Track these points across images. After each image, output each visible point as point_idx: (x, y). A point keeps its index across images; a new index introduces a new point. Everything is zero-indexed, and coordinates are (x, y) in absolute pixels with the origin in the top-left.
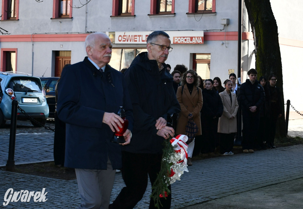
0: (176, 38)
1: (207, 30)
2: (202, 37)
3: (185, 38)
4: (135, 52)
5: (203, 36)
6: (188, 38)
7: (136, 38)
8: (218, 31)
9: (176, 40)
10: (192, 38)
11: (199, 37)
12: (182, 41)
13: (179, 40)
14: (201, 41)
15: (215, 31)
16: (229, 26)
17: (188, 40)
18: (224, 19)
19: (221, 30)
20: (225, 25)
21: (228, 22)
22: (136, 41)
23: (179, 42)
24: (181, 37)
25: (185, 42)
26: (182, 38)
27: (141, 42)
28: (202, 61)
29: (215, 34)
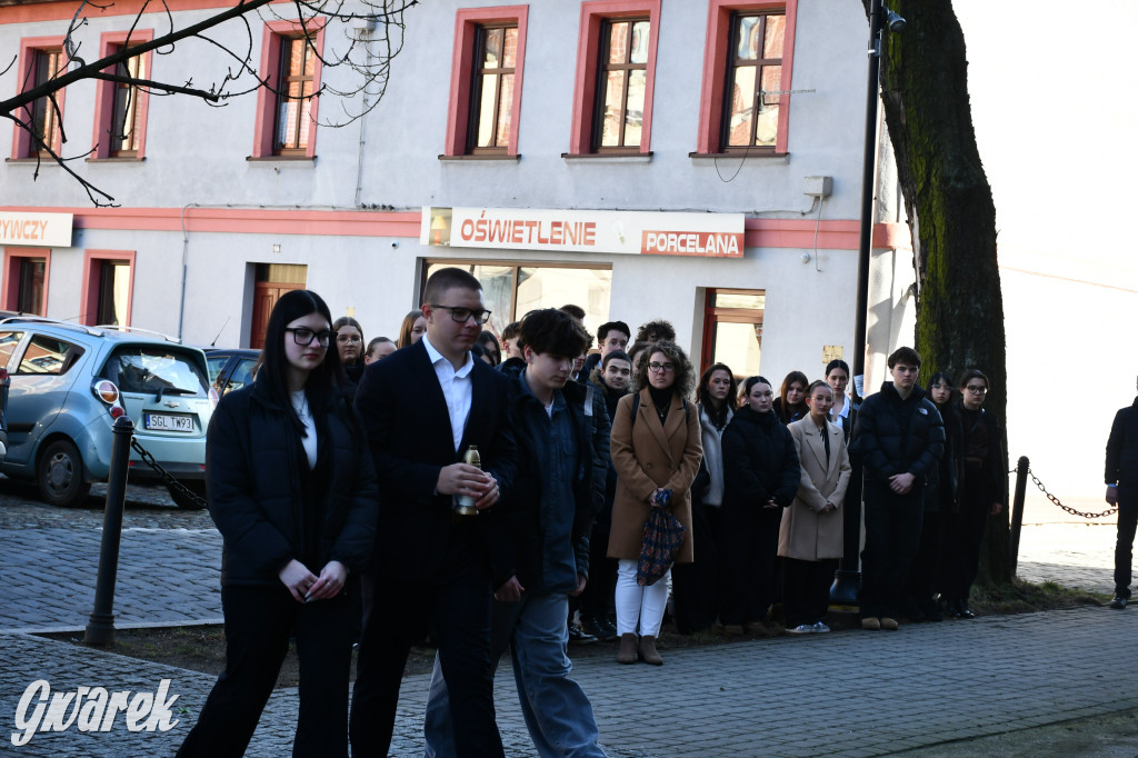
1: (757, 213)
2: (737, 235)
3: (683, 237)
4: (513, 276)
5: (742, 231)
6: (693, 237)
7: (521, 232)
8: (794, 217)
9: (652, 240)
10: (704, 238)
11: (730, 235)
12: (673, 244)
13: (662, 242)
14: (736, 249)
15: (783, 216)
16: (832, 201)
17: (693, 243)
18: (816, 178)
19: (803, 214)
20: (817, 198)
21: (829, 190)
22: (520, 240)
23: (661, 249)
24: (667, 233)
25: (682, 250)
26: (671, 236)
27: (535, 245)
28: (737, 314)
29: (783, 226)
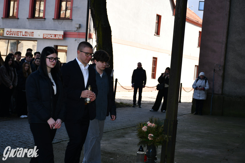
0: (45, 35)
1: (66, 31)
2: (62, 35)
3: (51, 35)
4: (17, 43)
5: (63, 34)
6: (53, 35)
7: (19, 33)
8: (73, 32)
9: (45, 36)
10: (55, 35)
11: (60, 35)
12: (49, 36)
13: (47, 36)
14: (62, 38)
15: (71, 31)
16: (80, 29)
17: (53, 36)
18: (77, 24)
19: (75, 31)
20: (78, 28)
21: (80, 26)
22: (18, 35)
23: (47, 37)
24: (48, 34)
25: (51, 38)
26: (49, 35)
27: (21, 36)
28: (62, 51)
29: (71, 33)
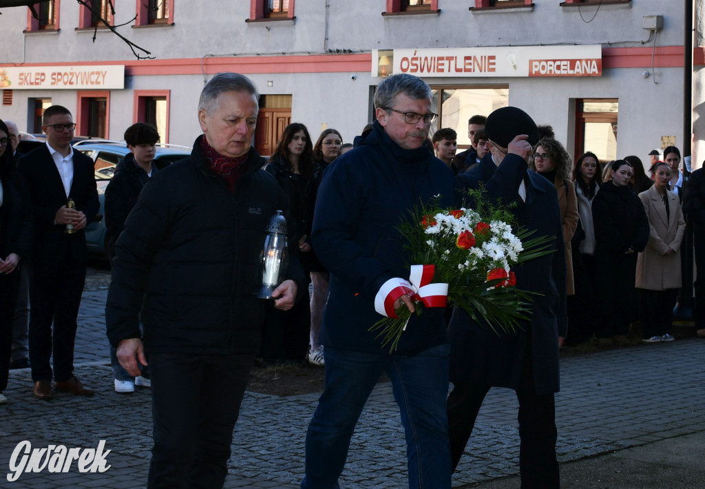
0: (537, 63)
1: (610, 44)
2: (597, 60)
3: (558, 63)
4: (438, 96)
5: (600, 57)
6: (565, 63)
7: (443, 64)
8: (637, 45)
9: (536, 66)
10: (573, 63)
11: (591, 60)
12: (551, 69)
13: (543, 67)
14: (596, 70)
15: (629, 45)
16: (663, 33)
17: (565, 67)
18: (651, 17)
19: (643, 43)
20: (652, 31)
21: (661, 24)
22: (442, 70)
23: (543, 72)
24: (547, 61)
25: (558, 72)
26: (550, 63)
27: (453, 74)
28: (599, 117)
29: (630, 52)
